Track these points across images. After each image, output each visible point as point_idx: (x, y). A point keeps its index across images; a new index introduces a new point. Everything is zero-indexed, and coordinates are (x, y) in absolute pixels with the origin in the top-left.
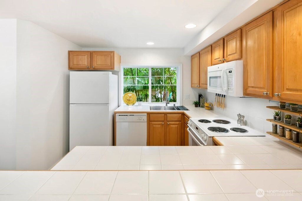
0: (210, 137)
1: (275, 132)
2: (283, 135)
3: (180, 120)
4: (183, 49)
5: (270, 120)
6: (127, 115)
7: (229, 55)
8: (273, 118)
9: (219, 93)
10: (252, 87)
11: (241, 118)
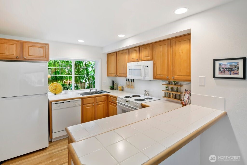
0: (140, 104)
1: (166, 96)
2: (169, 97)
3: (105, 100)
4: (102, 48)
5: (164, 91)
6: (63, 102)
7: (143, 57)
8: (165, 89)
9: (129, 78)
10: (159, 75)
11: (147, 93)
